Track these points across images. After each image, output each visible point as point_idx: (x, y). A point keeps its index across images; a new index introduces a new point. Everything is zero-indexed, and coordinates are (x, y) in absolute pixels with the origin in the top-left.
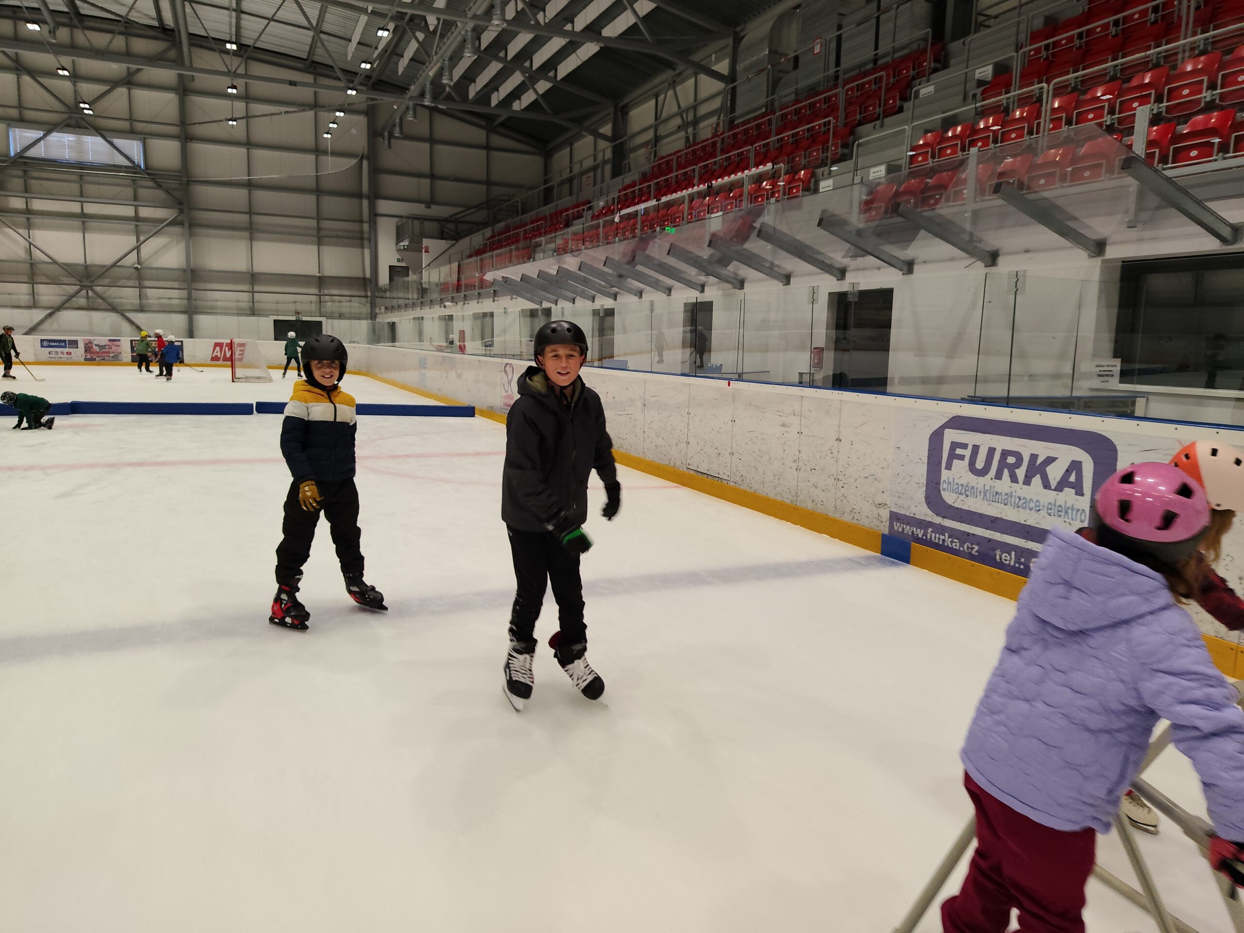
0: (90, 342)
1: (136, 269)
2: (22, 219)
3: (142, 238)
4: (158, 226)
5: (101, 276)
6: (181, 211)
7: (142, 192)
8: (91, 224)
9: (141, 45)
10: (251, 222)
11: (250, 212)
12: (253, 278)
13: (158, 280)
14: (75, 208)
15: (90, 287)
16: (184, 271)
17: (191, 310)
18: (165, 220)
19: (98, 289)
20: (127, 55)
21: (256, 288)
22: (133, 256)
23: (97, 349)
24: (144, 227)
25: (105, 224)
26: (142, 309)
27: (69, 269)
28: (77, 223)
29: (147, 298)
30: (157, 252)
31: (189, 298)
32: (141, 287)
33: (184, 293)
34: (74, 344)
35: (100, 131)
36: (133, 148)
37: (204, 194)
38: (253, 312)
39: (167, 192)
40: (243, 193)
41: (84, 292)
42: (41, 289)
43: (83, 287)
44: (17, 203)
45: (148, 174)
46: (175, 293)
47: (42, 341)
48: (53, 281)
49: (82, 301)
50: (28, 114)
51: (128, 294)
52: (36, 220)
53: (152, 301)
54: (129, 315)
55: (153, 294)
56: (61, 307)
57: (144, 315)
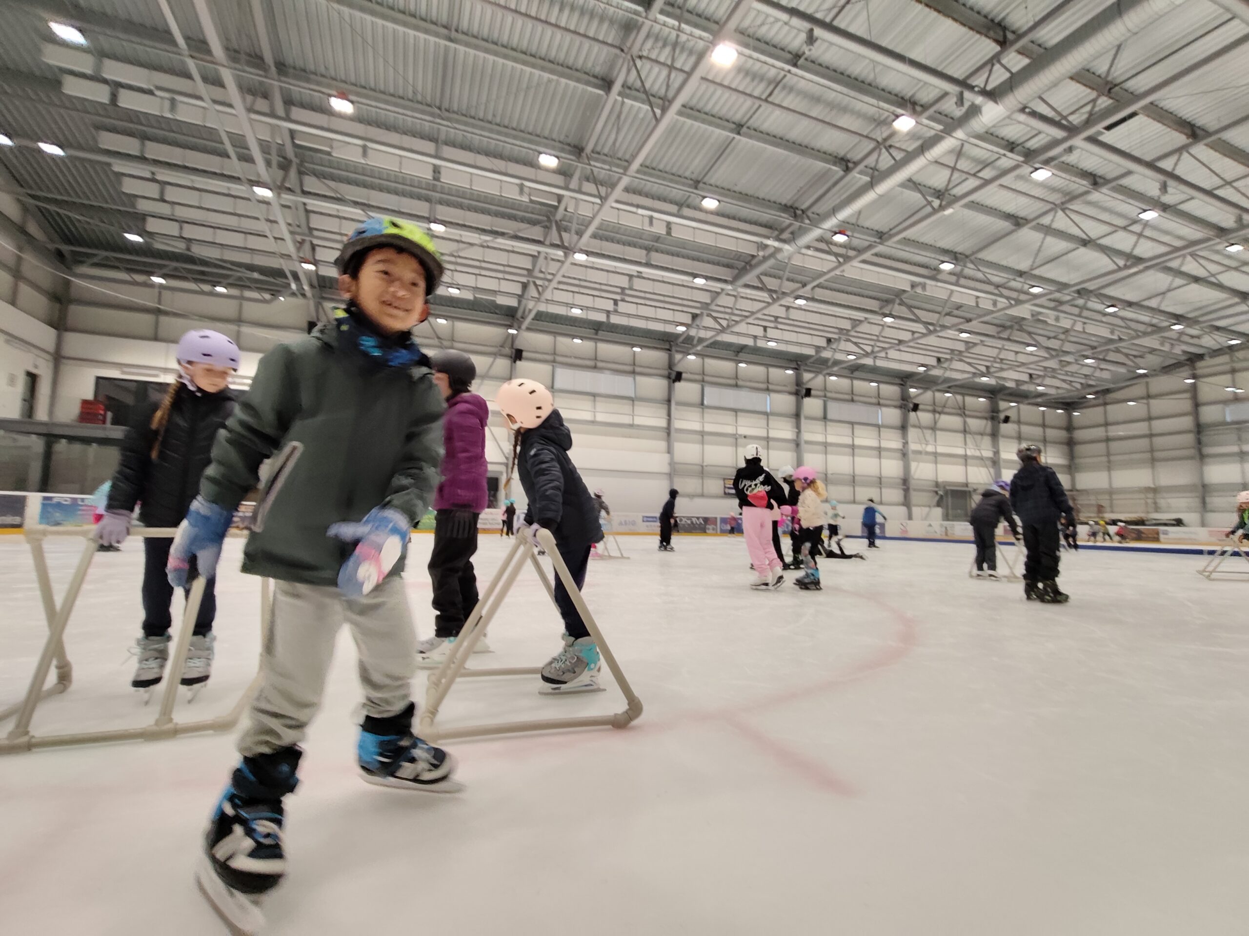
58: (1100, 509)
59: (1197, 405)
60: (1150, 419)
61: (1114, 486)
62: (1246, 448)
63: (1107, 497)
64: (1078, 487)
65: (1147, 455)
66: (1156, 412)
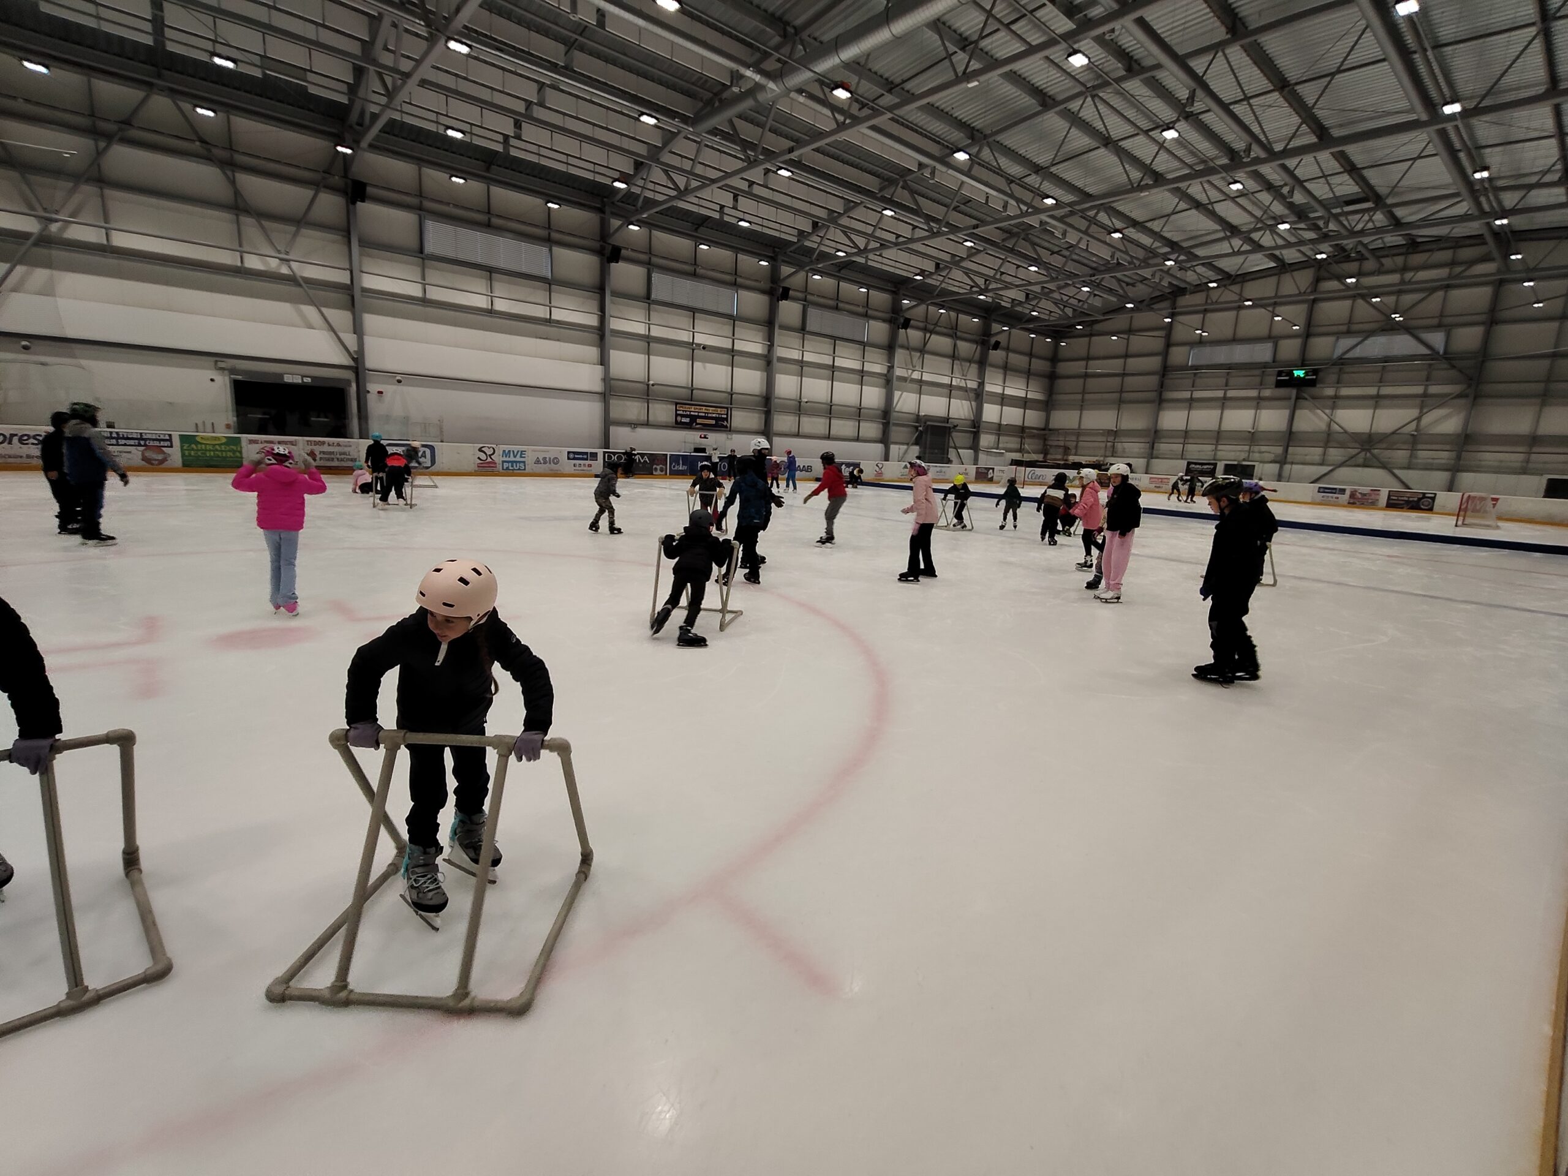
0: (1356, 491)
1: (1413, 435)
2: (1330, 403)
3: (1425, 411)
4: (1442, 401)
5: (1380, 441)
6: (1469, 386)
7: (1436, 374)
8: (1383, 402)
9: (1466, 253)
10: (1546, 389)
11: (1549, 380)
12: (1534, 441)
13: (1432, 444)
14: (1372, 391)
15: (1369, 450)
16: (1458, 435)
17: (1455, 468)
18: (1450, 394)
19: (1375, 451)
20: (1453, 263)
21: (1535, 450)
22: (1414, 425)
23: (1360, 496)
24: (1429, 401)
25: (1396, 402)
26: (1409, 467)
27: (1355, 437)
28: (1372, 402)
29: (1416, 458)
30: (1437, 422)
31: (1459, 458)
32: (1413, 450)
33: (1454, 454)
34: (1343, 491)
35: (1409, 330)
36: (1437, 339)
37: (1499, 368)
38: (1524, 471)
39: (1460, 371)
40: (1545, 363)
41: (1363, 453)
42: (1331, 451)
43: (1363, 450)
44: (1330, 392)
45: (1446, 359)
46: (1445, 454)
47: (1320, 488)
48: (1342, 445)
49: (1360, 460)
50: (1355, 327)
51: (1400, 455)
52: (1340, 402)
53: (1419, 461)
54: (1396, 471)
55: (1423, 455)
56: (1342, 464)
57: (1411, 472)
58: (1066, 450)
59: (1168, 345)
60: (1126, 356)
61: (1082, 427)
62: (1197, 394)
63: (1074, 438)
64: (1051, 426)
65: (1116, 396)
66: (1133, 349)
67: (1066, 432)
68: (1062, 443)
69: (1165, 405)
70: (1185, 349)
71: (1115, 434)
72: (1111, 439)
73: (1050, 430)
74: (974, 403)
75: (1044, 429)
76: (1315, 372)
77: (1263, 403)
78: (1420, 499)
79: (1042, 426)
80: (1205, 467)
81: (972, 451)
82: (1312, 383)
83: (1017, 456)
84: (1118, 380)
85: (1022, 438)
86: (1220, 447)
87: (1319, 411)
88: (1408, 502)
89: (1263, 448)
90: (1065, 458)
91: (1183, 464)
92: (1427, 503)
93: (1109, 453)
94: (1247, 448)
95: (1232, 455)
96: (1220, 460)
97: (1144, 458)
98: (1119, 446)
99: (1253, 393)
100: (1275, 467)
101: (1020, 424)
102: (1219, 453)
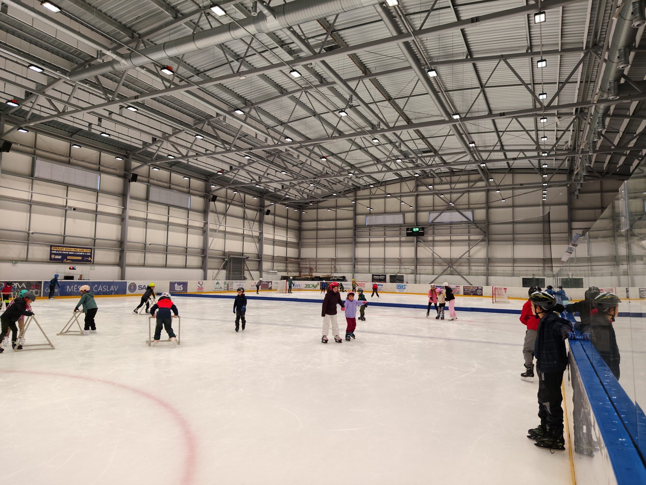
1: (468, 259)
2: (431, 244)
3: (471, 247)
4: (477, 242)
5: (456, 262)
6: (485, 236)
7: (472, 230)
8: (453, 243)
9: (473, 177)
10: (513, 238)
11: (513, 234)
12: (514, 261)
13: (476, 263)
14: (448, 238)
15: (452, 267)
16: (486, 259)
17: (488, 274)
18: (479, 240)
19: (454, 267)
20: (469, 181)
21: (515, 265)
22: (467, 254)
24: (471, 243)
25: (458, 243)
26: (469, 274)
27: (445, 260)
28: (449, 243)
29: (471, 270)
30: (476, 252)
31: (488, 269)
32: (469, 266)
33: (485, 268)
35: (458, 210)
36: (469, 214)
37: (494, 228)
38: (513, 275)
39: (481, 229)
40: (511, 226)
41: (450, 268)
42: (436, 268)
43: (449, 266)
44: (430, 238)
45: (475, 223)
46: (482, 268)
48: (440, 265)
49: (449, 272)
50: (436, 208)
51: (465, 269)
52: (436, 243)
53: (473, 271)
54: (465, 277)
55: (474, 269)
56: (442, 274)
57: (470, 277)
58: (311, 270)
59: (356, 214)
60: (336, 219)
61: (318, 257)
62: (372, 240)
63: (314, 263)
64: (302, 257)
65: (333, 240)
66: (339, 216)
67: (310, 260)
68: (308, 266)
69: (358, 245)
70: (364, 216)
71: (335, 260)
72: (333, 263)
73: (301, 259)
74: (258, 245)
75: (298, 259)
76: (423, 229)
77: (402, 244)
78: (476, 290)
79: (296, 256)
80: (381, 277)
81: (258, 272)
82: (422, 234)
83: (284, 274)
84: (333, 232)
85: (286, 263)
86: (386, 267)
87: (427, 248)
88: (472, 292)
89: (406, 267)
90: (311, 274)
91: (370, 276)
92: (479, 292)
93: (333, 271)
94: (398, 267)
95: (392, 271)
96: (387, 273)
97: (351, 273)
98: (338, 267)
99: (397, 239)
100: (412, 276)
101: (285, 256)
102: (386, 270)
